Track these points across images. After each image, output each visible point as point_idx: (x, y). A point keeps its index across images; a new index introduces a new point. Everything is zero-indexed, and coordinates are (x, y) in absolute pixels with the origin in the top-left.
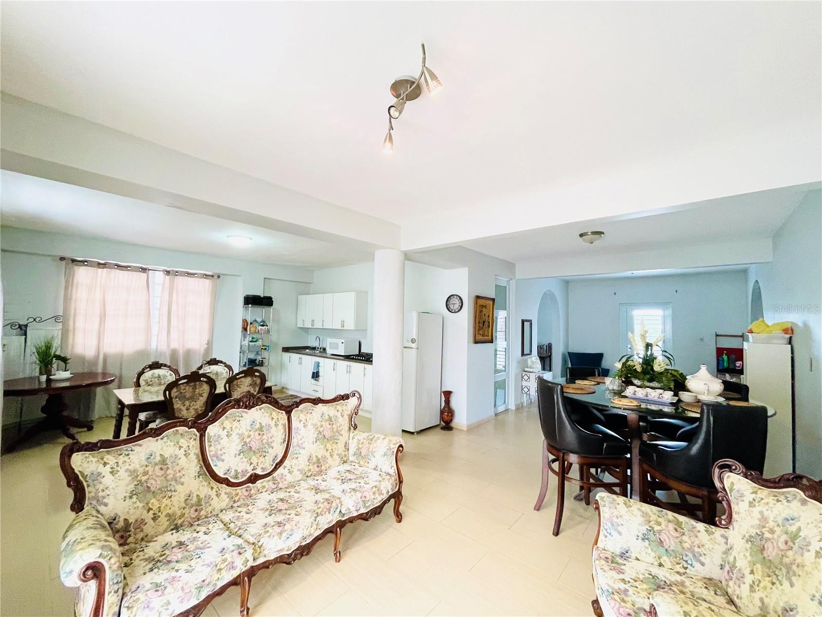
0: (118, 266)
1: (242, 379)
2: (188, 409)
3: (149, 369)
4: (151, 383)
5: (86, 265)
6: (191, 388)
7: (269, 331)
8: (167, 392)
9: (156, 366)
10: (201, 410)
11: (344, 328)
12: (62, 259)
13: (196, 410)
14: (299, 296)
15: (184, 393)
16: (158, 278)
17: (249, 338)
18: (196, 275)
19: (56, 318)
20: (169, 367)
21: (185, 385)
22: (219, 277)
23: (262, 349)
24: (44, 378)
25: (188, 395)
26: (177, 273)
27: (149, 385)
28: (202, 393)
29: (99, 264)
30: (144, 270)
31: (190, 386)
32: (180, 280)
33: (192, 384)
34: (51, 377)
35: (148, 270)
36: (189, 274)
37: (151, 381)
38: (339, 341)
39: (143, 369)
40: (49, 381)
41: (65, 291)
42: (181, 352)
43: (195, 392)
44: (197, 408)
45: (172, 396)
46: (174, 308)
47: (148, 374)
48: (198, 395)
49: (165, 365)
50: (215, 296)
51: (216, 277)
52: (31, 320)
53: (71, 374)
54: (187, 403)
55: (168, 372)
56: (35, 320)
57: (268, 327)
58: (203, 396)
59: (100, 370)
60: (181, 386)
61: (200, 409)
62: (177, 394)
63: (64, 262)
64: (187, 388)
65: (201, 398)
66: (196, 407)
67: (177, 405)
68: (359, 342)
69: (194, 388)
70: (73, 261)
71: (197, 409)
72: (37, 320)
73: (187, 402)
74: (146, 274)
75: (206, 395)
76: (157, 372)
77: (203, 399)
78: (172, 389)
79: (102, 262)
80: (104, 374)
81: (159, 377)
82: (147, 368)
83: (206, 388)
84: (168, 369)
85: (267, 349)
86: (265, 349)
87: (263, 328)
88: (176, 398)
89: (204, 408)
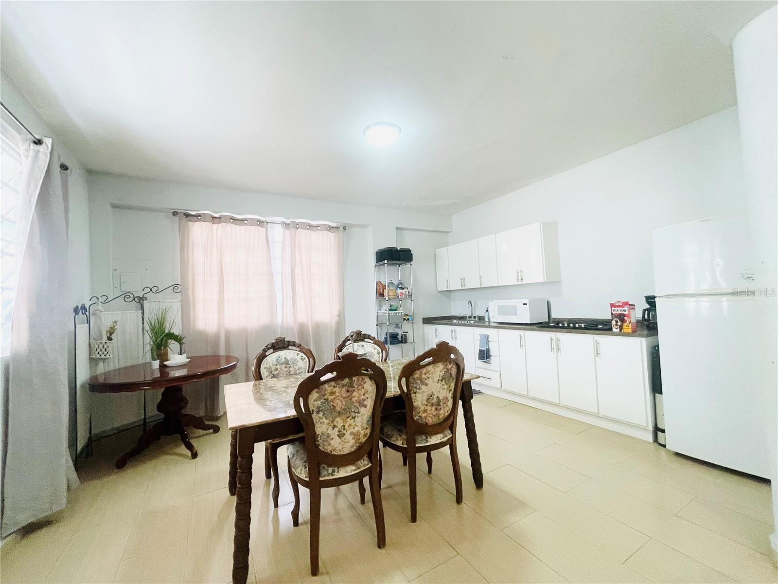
0: (234, 219)
1: (430, 368)
2: (341, 435)
3: (271, 350)
4: (276, 373)
5: (200, 220)
6: (344, 389)
7: (411, 295)
8: (301, 400)
9: (280, 345)
10: (365, 435)
11: (524, 282)
12: (175, 213)
13: (355, 435)
14: (436, 250)
15: (332, 401)
16: (277, 232)
17: (386, 307)
18: (318, 228)
19: (175, 287)
20: (299, 346)
21: (333, 383)
22: (345, 228)
23: (404, 319)
24: (156, 364)
25: (339, 405)
26: (297, 226)
27: (274, 376)
28: (364, 400)
29: (214, 218)
30: (261, 223)
31: (344, 386)
32: (303, 233)
33: (346, 381)
34: (166, 363)
35: (265, 223)
36: (311, 227)
37: (277, 369)
38: (518, 303)
39: (265, 351)
40: (163, 367)
41: (181, 252)
42: (310, 328)
43: (350, 398)
44: (358, 431)
45: (311, 408)
46: (298, 270)
47: (272, 358)
48: (357, 405)
49: (294, 344)
50: (343, 252)
51: (341, 229)
52: (148, 290)
53: (187, 358)
54: (339, 422)
55: (298, 355)
56: (151, 290)
57: (409, 290)
58: (365, 406)
59: (222, 352)
60: (326, 386)
61: (362, 433)
62: (319, 402)
63: (177, 218)
64: (337, 390)
65: (362, 410)
66: (356, 429)
67: (322, 426)
68: (548, 302)
69: (350, 389)
70: (187, 215)
71: (358, 434)
72: (153, 290)
73: (338, 419)
74: (264, 229)
75: (370, 403)
76: (283, 354)
77: (366, 413)
78: (309, 392)
79: (216, 215)
80: (228, 358)
81: (287, 362)
82: (268, 349)
83: (370, 387)
84: (298, 349)
85: (410, 319)
86: (408, 319)
87: (404, 291)
88: (318, 413)
89: (368, 431)
